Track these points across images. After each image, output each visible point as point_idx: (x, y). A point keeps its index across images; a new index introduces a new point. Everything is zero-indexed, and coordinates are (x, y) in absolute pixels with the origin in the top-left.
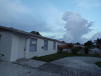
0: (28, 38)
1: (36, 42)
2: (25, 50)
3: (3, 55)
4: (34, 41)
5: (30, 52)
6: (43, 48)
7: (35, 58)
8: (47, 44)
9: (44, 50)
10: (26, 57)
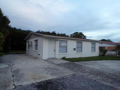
0: (57, 40)
1: (66, 44)
2: (55, 51)
3: (39, 55)
4: (64, 43)
5: (59, 53)
6: (75, 49)
7: (64, 59)
8: (82, 46)
9: (77, 52)
10: (56, 57)
